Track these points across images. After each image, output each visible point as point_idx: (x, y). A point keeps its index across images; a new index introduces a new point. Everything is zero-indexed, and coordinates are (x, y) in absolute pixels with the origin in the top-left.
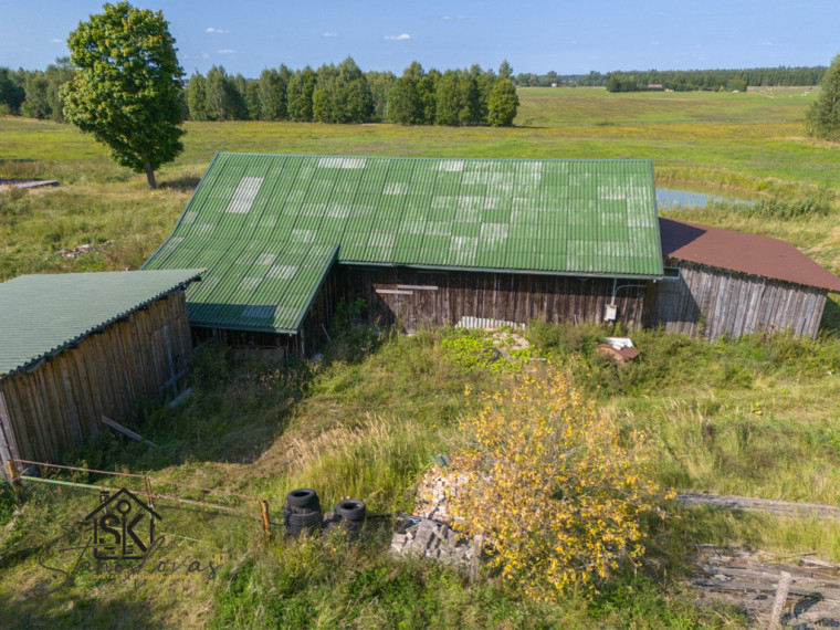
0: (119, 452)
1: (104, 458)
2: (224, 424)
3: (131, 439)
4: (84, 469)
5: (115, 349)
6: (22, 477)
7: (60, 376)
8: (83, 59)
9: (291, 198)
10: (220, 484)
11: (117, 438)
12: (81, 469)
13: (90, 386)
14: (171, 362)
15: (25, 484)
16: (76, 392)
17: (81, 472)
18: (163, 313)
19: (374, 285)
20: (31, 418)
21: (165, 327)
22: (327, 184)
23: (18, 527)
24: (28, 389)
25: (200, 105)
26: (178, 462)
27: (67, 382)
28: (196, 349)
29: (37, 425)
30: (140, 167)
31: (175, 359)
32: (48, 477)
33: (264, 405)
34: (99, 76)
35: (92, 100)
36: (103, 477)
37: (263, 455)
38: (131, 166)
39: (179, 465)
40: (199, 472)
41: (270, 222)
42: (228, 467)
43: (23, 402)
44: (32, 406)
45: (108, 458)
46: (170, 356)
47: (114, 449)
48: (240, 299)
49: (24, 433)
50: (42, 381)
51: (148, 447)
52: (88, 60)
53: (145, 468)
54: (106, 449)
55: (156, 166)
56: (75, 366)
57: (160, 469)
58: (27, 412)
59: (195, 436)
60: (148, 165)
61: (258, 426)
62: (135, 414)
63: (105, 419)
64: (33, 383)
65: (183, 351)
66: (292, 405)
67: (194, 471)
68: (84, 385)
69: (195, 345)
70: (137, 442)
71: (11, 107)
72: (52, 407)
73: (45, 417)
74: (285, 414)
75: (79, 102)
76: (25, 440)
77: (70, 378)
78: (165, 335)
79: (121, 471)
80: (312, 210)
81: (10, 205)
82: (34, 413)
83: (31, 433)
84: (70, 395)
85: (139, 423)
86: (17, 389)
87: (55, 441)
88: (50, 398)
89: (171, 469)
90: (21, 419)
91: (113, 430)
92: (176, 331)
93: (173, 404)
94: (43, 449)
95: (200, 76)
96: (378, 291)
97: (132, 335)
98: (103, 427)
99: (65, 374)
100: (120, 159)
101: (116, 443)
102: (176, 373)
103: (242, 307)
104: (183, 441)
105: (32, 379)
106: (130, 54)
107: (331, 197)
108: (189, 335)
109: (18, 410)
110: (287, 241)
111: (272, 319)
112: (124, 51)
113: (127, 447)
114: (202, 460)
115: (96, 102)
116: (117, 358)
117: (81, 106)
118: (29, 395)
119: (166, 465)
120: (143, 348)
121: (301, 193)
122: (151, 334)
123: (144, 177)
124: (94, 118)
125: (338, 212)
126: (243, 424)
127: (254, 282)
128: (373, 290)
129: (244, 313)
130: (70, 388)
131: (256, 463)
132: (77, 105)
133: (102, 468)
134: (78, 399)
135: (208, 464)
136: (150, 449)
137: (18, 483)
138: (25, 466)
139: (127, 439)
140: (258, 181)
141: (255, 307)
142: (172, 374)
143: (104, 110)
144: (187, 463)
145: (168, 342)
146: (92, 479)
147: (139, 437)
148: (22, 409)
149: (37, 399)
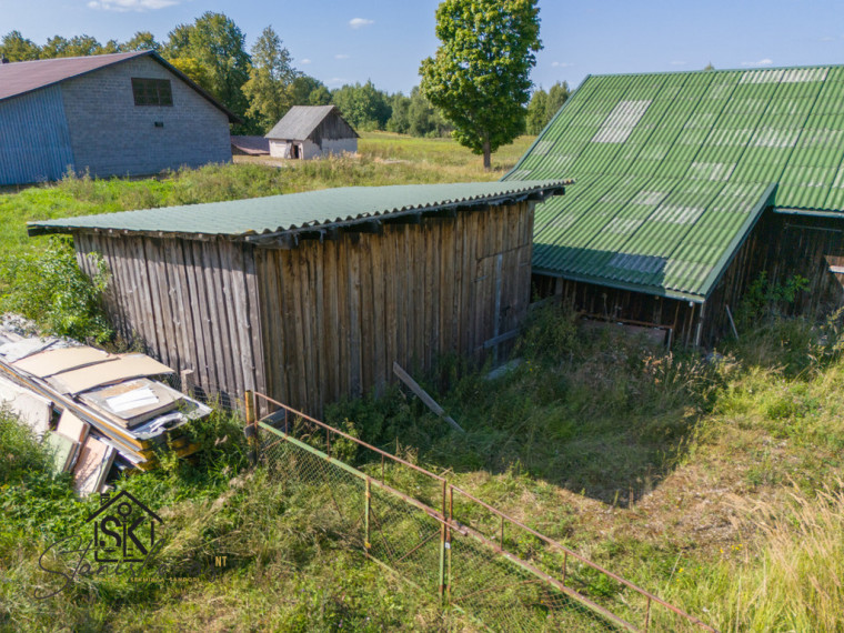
0: (409, 424)
1: (384, 428)
2: (572, 422)
3: (428, 409)
4: (351, 436)
5: (429, 264)
6: (261, 424)
7: (347, 279)
8: (446, 28)
9: (693, 123)
10: (568, 532)
11: (409, 402)
12: (347, 436)
13: (385, 312)
14: (497, 313)
15: (264, 434)
16: (365, 315)
17: (346, 441)
18: (501, 233)
19: (828, 258)
20: (294, 331)
21: (500, 257)
22: (755, 104)
23: (232, 506)
24: (297, 284)
25: (537, 121)
26: (494, 467)
27: (355, 293)
28: (533, 305)
29: (301, 348)
30: (478, 149)
31: (504, 310)
32: (298, 437)
33: (638, 409)
34: (458, 45)
35: (447, 70)
36: (376, 458)
37: (645, 498)
38: (470, 146)
39: (495, 473)
40: (527, 496)
41: (658, 153)
42: (583, 503)
43: (286, 305)
44: (298, 313)
45: (390, 429)
46: (498, 303)
47: (402, 417)
48: (605, 244)
49: (279, 355)
50: (320, 279)
51: (449, 428)
52: (451, 29)
53: (442, 461)
54: (391, 415)
55: (494, 146)
56: (371, 271)
57: (464, 471)
58: (288, 323)
59: (524, 430)
60: (487, 146)
61: (630, 442)
62: (438, 374)
63: (398, 370)
64: (305, 276)
65: (516, 302)
66: (692, 420)
67: (519, 492)
68: (379, 306)
69: (532, 301)
70: (436, 416)
71: (380, 123)
72: (327, 327)
73: (315, 338)
74: (680, 433)
75: (435, 73)
76: (279, 366)
77: (360, 287)
78: (498, 269)
79: (404, 457)
80: (727, 137)
81: (358, 168)
82: (299, 326)
83: (290, 357)
84: (355, 314)
85: (442, 388)
86: (279, 278)
87: (323, 381)
88: (327, 309)
89: (481, 476)
90: (277, 330)
91: (405, 388)
92: (513, 268)
93: (494, 374)
94: (303, 388)
95: (542, 91)
96: (833, 269)
97: (456, 252)
98: (393, 378)
99: (354, 278)
100: (462, 137)
101: (405, 407)
102: (501, 332)
103: (609, 256)
104: (504, 434)
105: (305, 268)
106: (493, 19)
107: (762, 120)
108: (528, 281)
109: (276, 313)
110: (682, 178)
111: (659, 275)
112: (488, 15)
113: (421, 419)
114: (535, 474)
115: (451, 71)
116: (429, 278)
117: (436, 77)
118: (297, 295)
119: (473, 466)
120: (465, 279)
121: (709, 117)
122: (479, 261)
123: (480, 159)
124: (446, 89)
125: (773, 140)
126: (603, 431)
127: (629, 225)
128: (824, 265)
129: (613, 263)
130: (357, 303)
131: (634, 509)
132: (433, 76)
133: (379, 442)
134: (366, 326)
135: (542, 485)
136: (453, 434)
137: (254, 431)
138: (272, 407)
139: (421, 408)
140: (642, 105)
141: (630, 256)
142: (496, 331)
143: (456, 80)
144: (509, 474)
145: (499, 281)
146: (361, 458)
147: (439, 409)
148: (282, 314)
149: (307, 304)
